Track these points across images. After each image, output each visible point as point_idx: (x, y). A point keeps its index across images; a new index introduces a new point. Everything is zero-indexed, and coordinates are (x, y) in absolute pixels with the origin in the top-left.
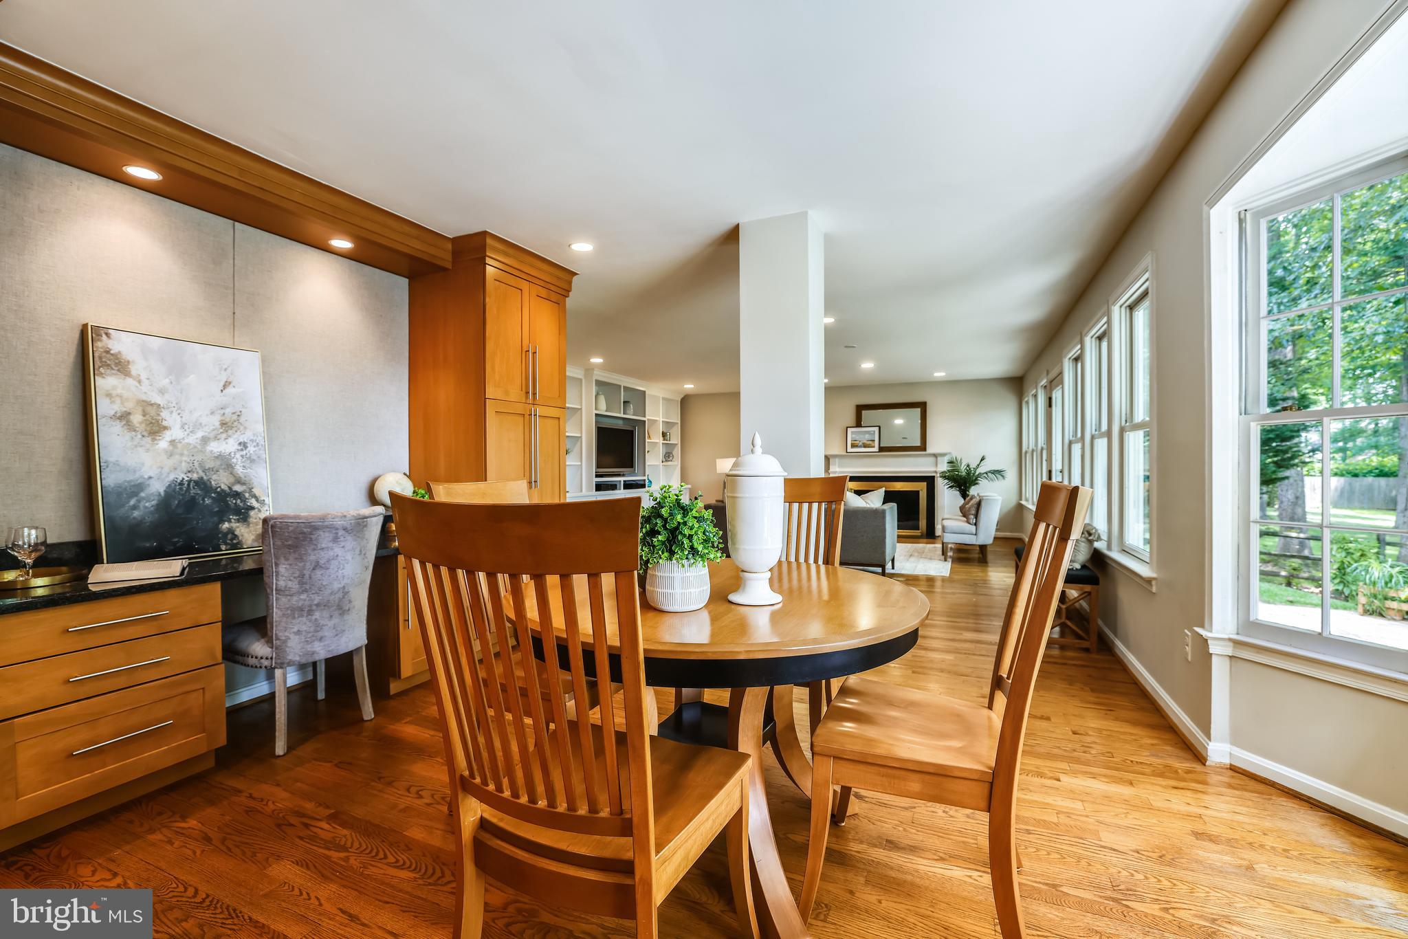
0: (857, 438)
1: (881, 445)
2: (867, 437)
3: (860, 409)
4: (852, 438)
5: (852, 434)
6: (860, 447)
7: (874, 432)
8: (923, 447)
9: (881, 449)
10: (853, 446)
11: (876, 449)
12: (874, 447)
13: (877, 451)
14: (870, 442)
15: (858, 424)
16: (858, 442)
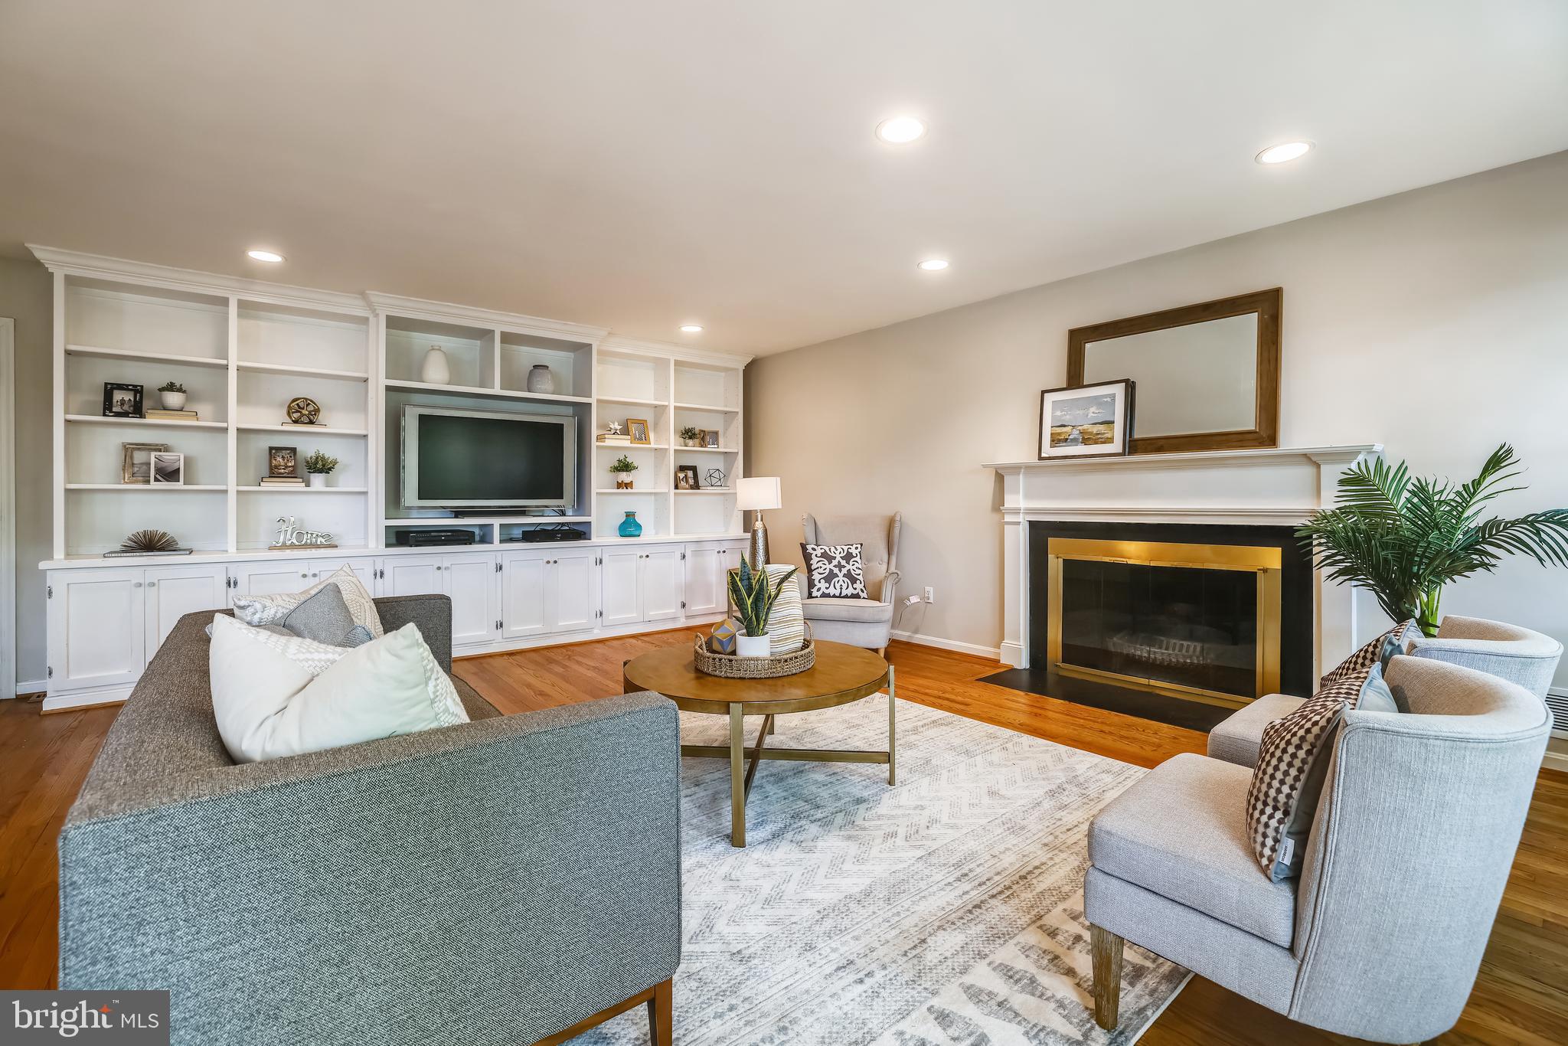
0: (1067, 418)
1: (1137, 435)
2: (1094, 413)
3: (1079, 338)
4: (1053, 417)
5: (1054, 409)
6: (1075, 441)
7: (1113, 397)
8: (1266, 434)
9: (1134, 446)
10: (1056, 441)
11: (1116, 446)
12: (1110, 440)
13: (1120, 450)
14: (1101, 428)
15: (1075, 379)
16: (1068, 429)
